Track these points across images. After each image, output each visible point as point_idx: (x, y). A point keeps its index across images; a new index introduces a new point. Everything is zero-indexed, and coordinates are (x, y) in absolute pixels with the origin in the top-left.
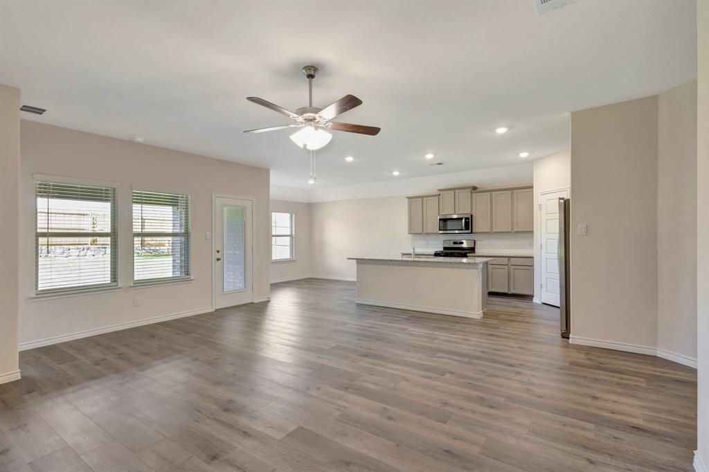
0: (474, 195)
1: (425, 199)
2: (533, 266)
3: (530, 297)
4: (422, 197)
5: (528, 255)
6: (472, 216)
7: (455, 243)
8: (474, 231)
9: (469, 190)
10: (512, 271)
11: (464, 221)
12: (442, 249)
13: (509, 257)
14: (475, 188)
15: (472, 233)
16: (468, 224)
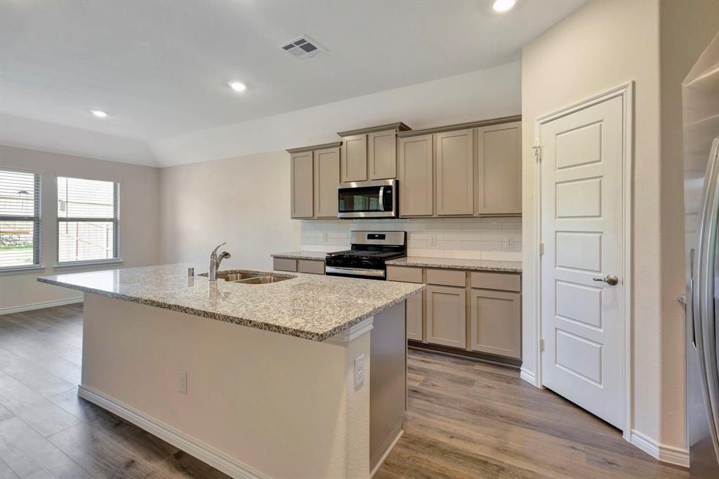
0: (402, 141)
1: (317, 152)
2: (520, 292)
3: (514, 364)
4: (313, 149)
5: (509, 267)
6: (397, 183)
7: (371, 237)
8: (402, 213)
9: (393, 132)
10: (474, 302)
11: (381, 192)
12: (349, 248)
13: (468, 271)
14: (403, 128)
15: (397, 216)
16: (391, 198)
